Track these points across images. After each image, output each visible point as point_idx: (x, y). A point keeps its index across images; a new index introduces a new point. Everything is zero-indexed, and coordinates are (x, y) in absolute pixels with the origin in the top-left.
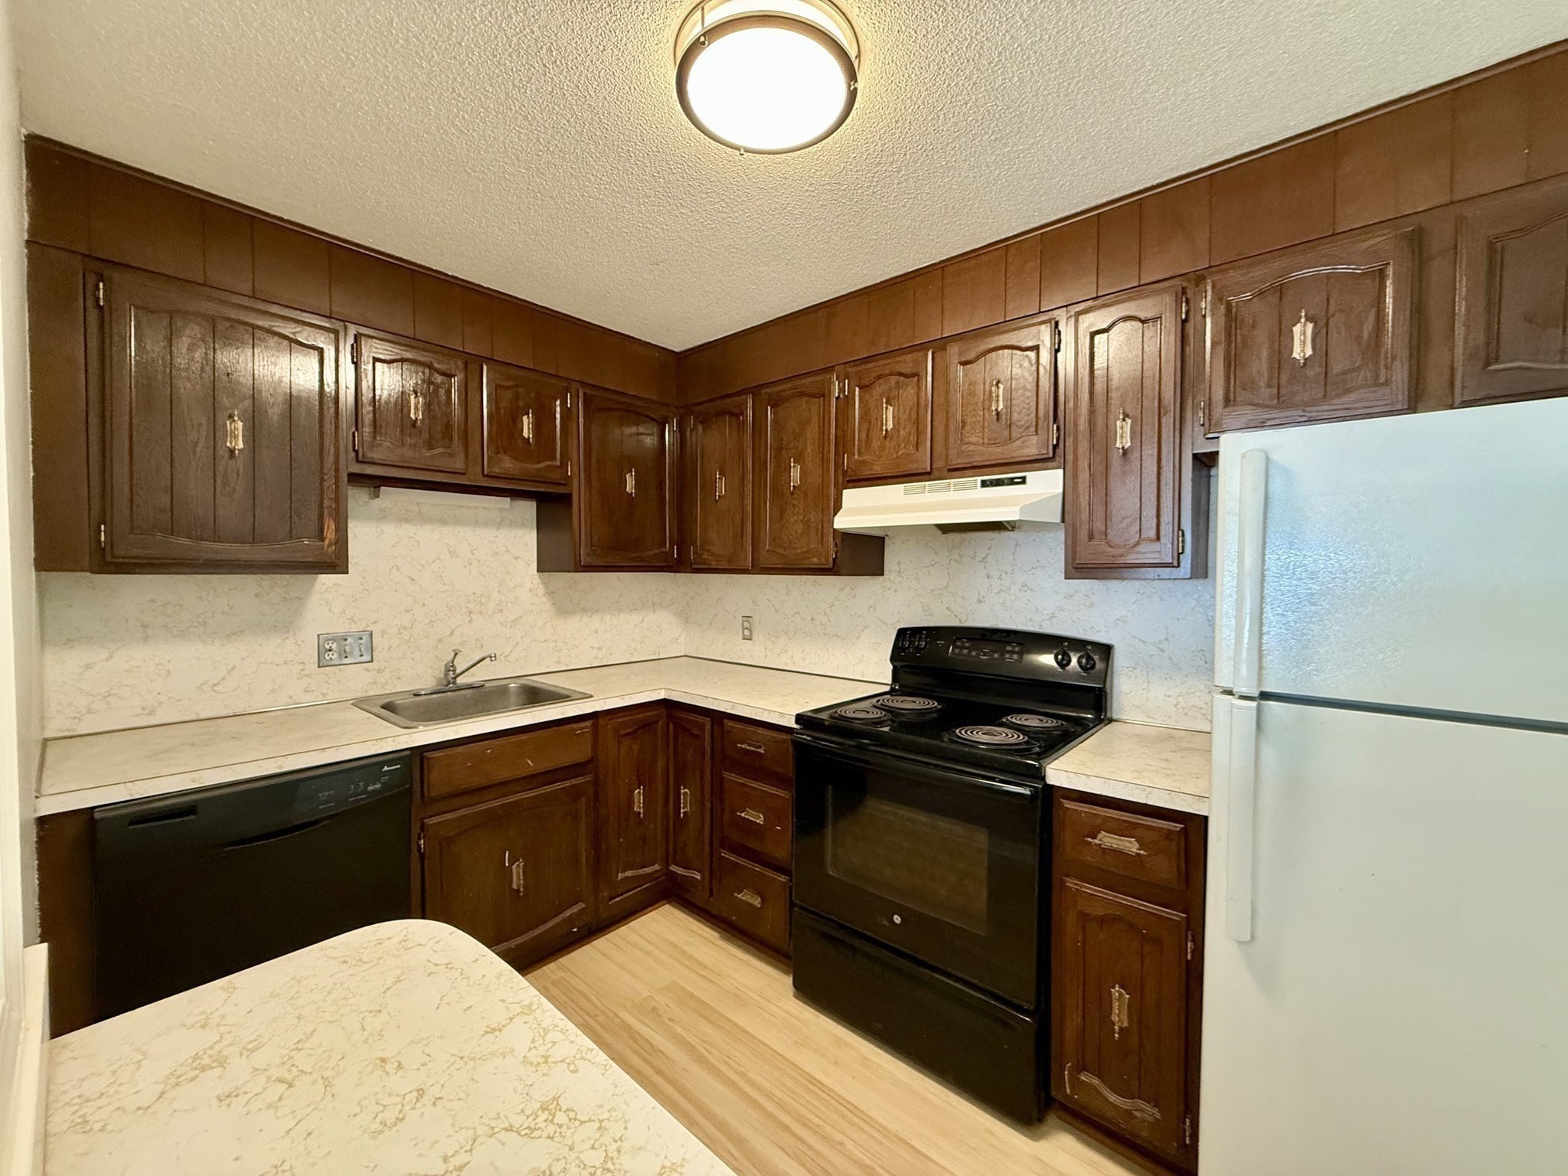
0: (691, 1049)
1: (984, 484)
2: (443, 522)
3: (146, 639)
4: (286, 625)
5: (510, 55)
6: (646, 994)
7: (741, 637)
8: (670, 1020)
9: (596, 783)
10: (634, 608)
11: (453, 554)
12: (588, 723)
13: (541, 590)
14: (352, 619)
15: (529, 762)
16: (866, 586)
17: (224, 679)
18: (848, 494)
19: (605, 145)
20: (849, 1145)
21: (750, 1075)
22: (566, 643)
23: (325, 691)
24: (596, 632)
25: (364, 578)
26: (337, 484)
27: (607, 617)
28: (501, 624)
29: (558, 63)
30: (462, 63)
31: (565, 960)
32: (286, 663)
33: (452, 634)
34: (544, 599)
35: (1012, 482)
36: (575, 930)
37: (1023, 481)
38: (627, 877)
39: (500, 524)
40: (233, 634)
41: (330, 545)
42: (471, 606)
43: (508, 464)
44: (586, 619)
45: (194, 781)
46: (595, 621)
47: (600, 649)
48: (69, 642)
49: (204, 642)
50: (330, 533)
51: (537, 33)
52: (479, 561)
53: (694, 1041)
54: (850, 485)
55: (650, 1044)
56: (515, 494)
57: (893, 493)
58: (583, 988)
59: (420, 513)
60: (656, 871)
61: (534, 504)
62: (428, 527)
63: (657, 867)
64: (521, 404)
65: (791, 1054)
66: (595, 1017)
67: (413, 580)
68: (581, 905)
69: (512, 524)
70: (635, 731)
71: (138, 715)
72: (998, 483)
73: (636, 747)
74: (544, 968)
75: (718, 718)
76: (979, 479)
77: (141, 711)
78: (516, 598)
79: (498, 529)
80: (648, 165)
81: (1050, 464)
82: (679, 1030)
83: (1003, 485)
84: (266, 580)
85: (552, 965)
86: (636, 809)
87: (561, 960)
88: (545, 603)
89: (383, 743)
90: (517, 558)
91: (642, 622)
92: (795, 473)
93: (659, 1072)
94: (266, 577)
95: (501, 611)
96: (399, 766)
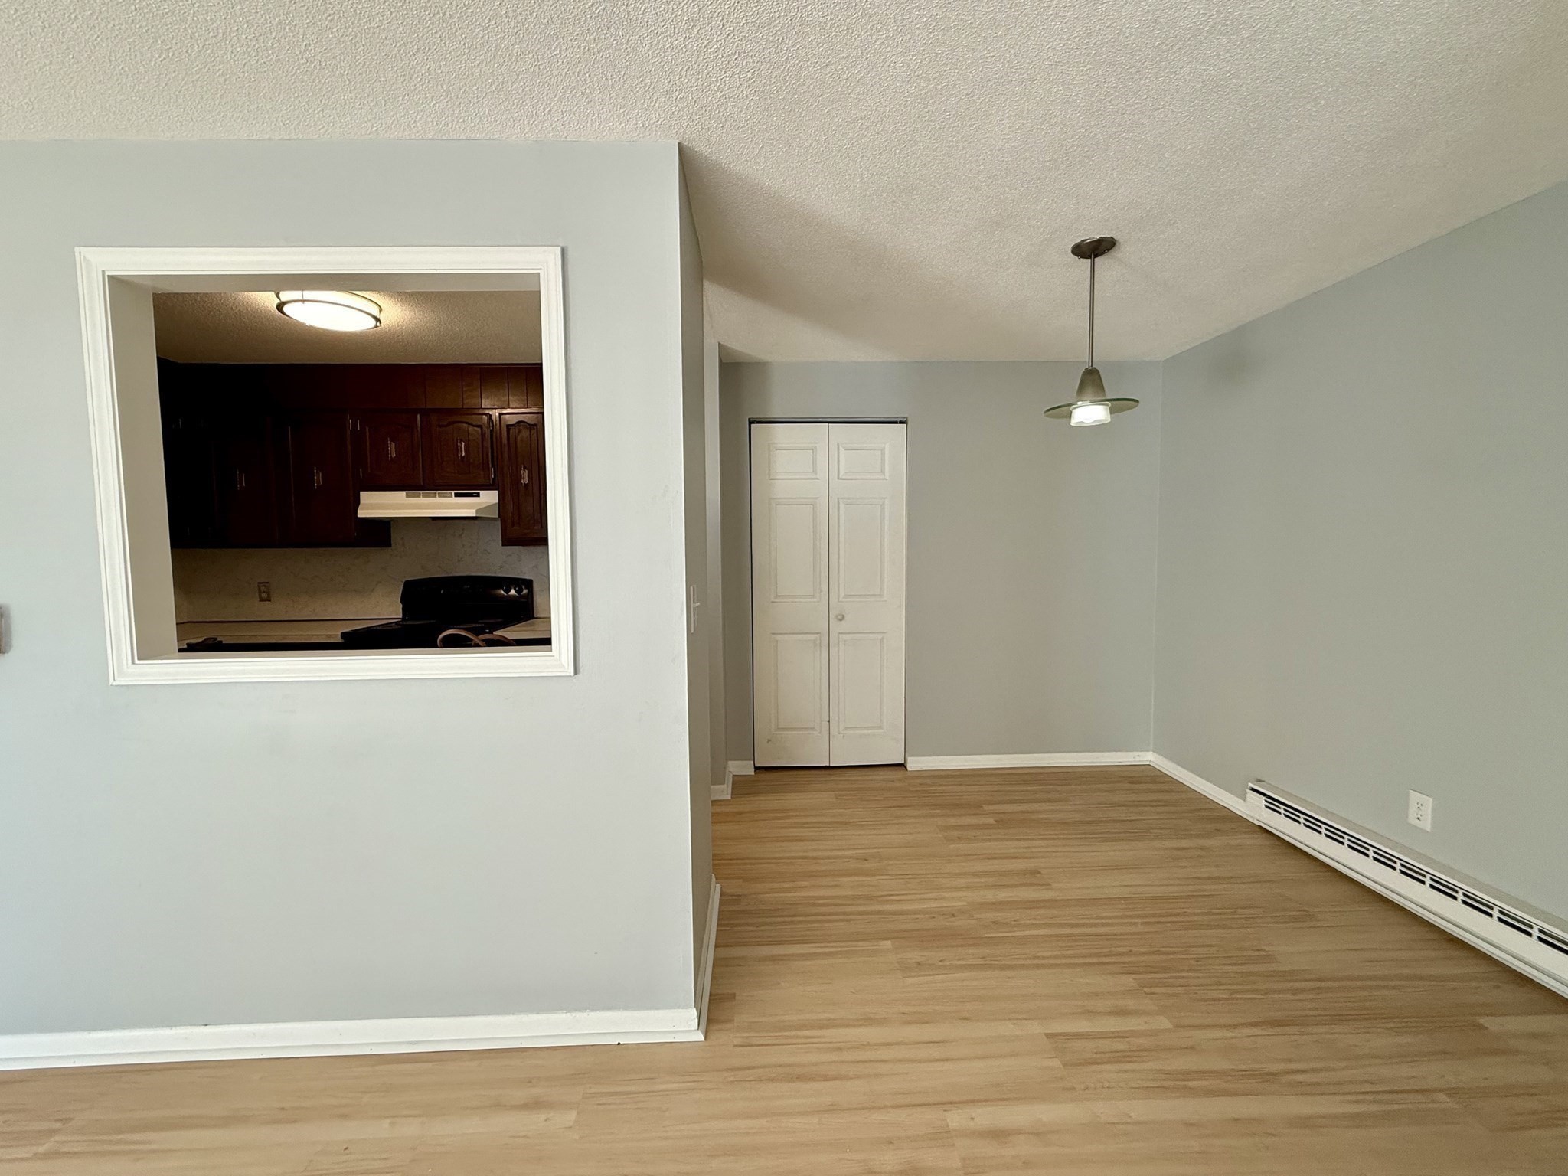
1: (457, 495)
7: (258, 600)
16: (377, 555)
18: (364, 495)
35: (471, 495)
37: (478, 495)
54: (365, 489)
76: (453, 492)
81: (491, 487)
83: (466, 496)
92: (318, 477)
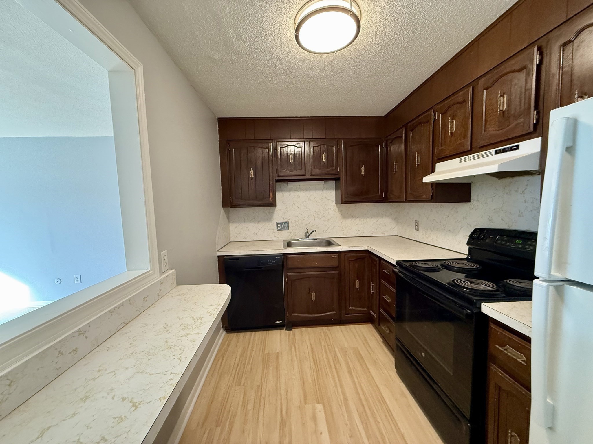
0: (349, 367)
1: (497, 153)
2: (306, 190)
3: (244, 222)
4: (269, 219)
5: (267, 62)
6: (346, 346)
7: (415, 229)
8: (349, 357)
9: (340, 274)
10: (373, 216)
11: (309, 199)
12: (337, 254)
13: (337, 210)
14: (284, 218)
15: (317, 263)
16: (462, 208)
17: (258, 232)
18: (438, 165)
19: (305, 69)
20: (381, 425)
21: (362, 385)
22: (346, 228)
23: (278, 237)
24: (358, 224)
25: (286, 207)
26: (273, 183)
27: (362, 219)
28: (324, 221)
29: (278, 58)
30: (261, 70)
31: (330, 328)
32: (270, 229)
33: (309, 223)
34: (338, 213)
35: (511, 149)
36: (332, 319)
37: (517, 147)
38: (353, 309)
39: (323, 189)
40: (259, 221)
41: (271, 199)
42: (315, 215)
43: (318, 171)
44: (353, 220)
45: (240, 253)
46: (357, 221)
47: (359, 230)
48: (233, 222)
49: (254, 223)
50: (271, 196)
51: (268, 54)
52: (317, 201)
53: (351, 366)
54: (439, 161)
55: (338, 359)
56: (326, 180)
57: (455, 162)
58: (330, 336)
59: (300, 188)
60: (365, 311)
61: (334, 181)
62: (302, 192)
63: (365, 309)
64: (322, 151)
65: (381, 388)
66: (328, 346)
67: (298, 207)
68: (334, 312)
69: (327, 189)
70: (356, 259)
71: (244, 239)
72: (504, 151)
73: (356, 265)
74: (324, 327)
75: (380, 259)
76: (494, 150)
77: (244, 238)
78: (329, 213)
79: (323, 191)
80: (320, 67)
81: (534, 135)
82: (349, 361)
83: (506, 152)
84: (266, 208)
85: (326, 328)
86: (357, 287)
87: (329, 327)
88: (338, 214)
89: (276, 251)
90: (329, 200)
91: (377, 221)
92: (418, 159)
93: (336, 368)
94: (265, 207)
95: (324, 217)
96: (279, 258)
